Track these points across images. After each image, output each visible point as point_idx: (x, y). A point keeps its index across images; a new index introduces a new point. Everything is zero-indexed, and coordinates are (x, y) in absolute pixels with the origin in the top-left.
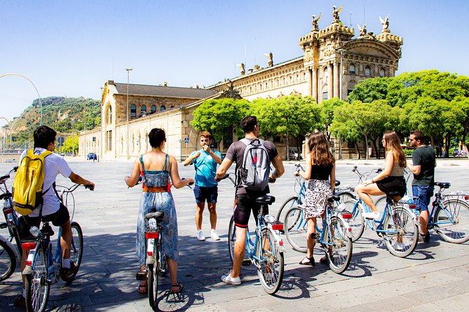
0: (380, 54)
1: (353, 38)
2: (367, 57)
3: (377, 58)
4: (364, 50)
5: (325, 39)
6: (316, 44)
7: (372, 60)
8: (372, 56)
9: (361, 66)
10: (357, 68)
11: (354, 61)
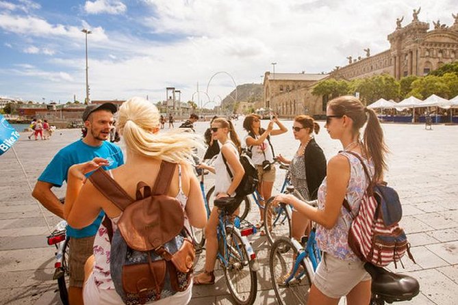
0: (452, 41)
1: (428, 31)
2: (440, 44)
3: (449, 44)
4: (438, 39)
5: (406, 33)
6: (399, 38)
7: (444, 46)
8: (444, 43)
9: (435, 51)
10: (431, 53)
11: (428, 47)
